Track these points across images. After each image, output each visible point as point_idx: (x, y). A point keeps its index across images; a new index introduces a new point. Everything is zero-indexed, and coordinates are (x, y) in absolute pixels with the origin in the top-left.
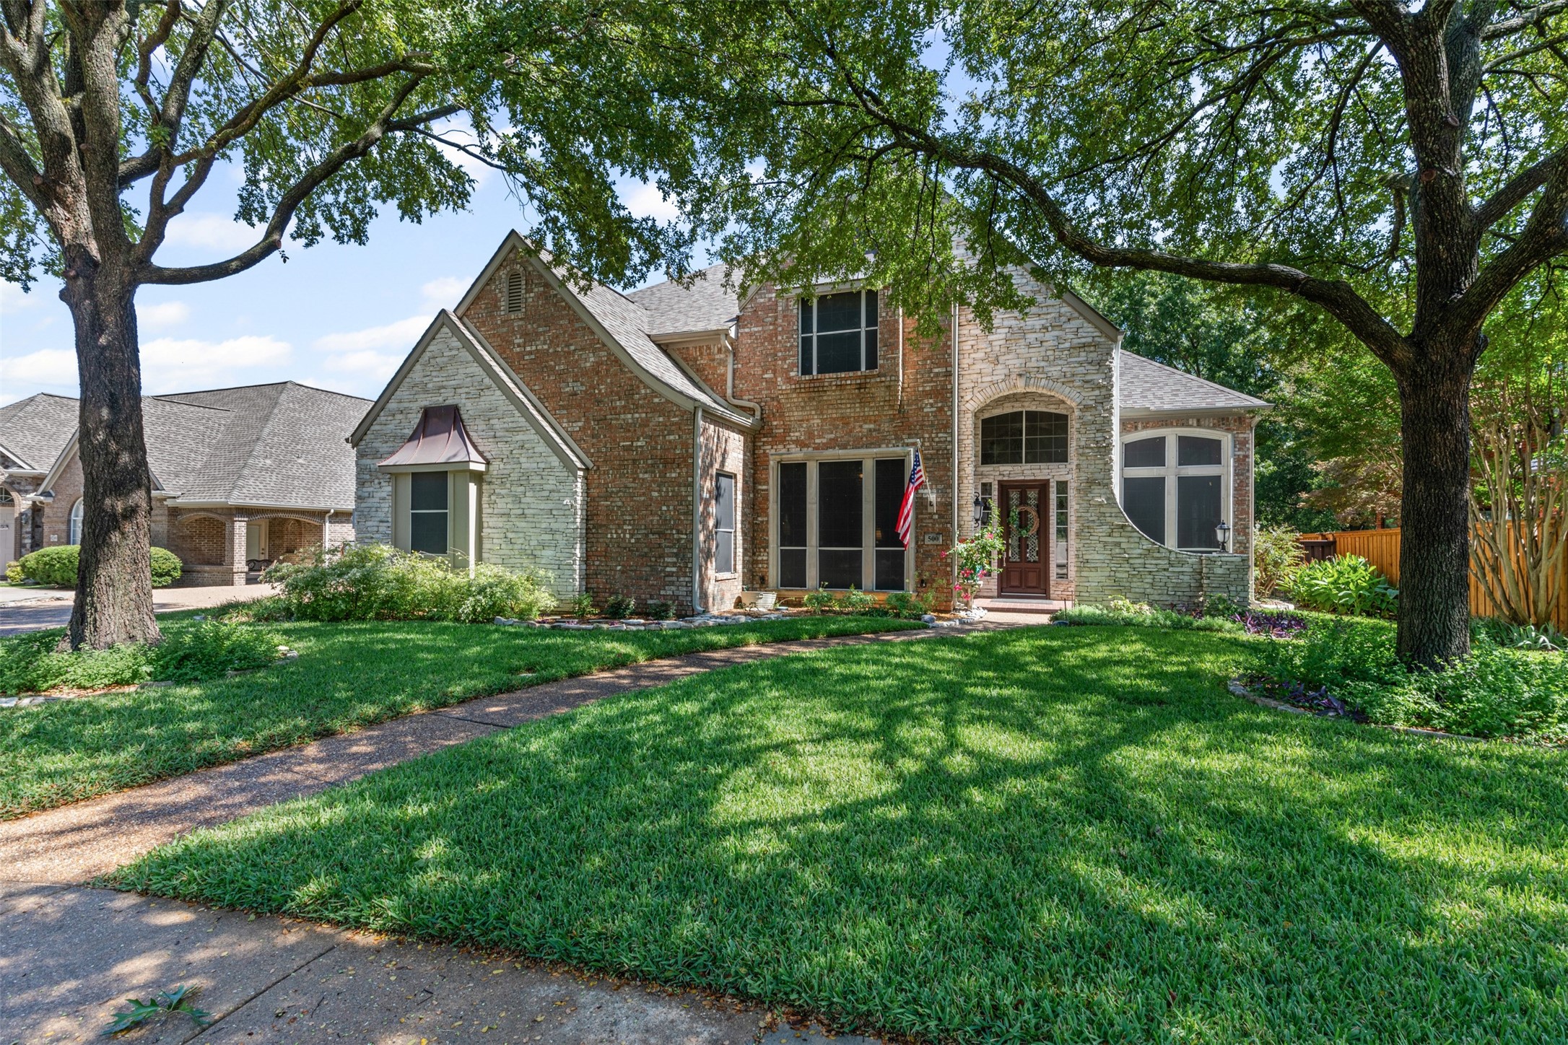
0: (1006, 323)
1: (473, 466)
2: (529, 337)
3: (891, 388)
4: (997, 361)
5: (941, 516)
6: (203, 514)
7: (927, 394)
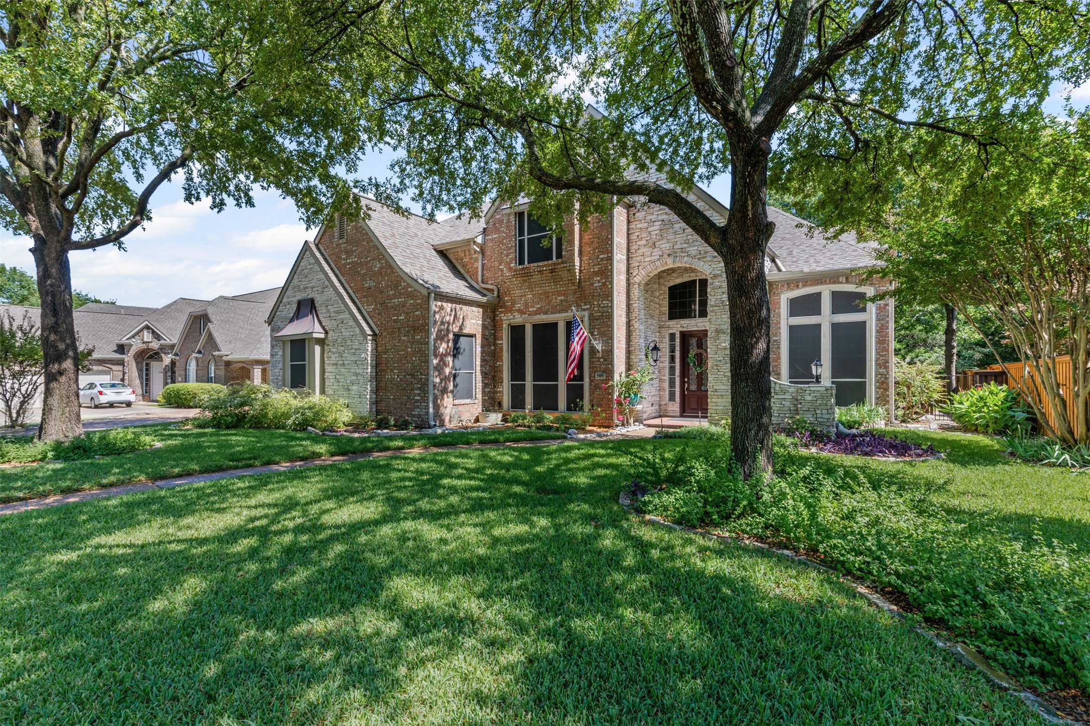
0: (660, 218)
1: (315, 335)
2: (349, 253)
3: (571, 271)
4: (654, 245)
5: (605, 360)
6: (241, 365)
7: (596, 274)
